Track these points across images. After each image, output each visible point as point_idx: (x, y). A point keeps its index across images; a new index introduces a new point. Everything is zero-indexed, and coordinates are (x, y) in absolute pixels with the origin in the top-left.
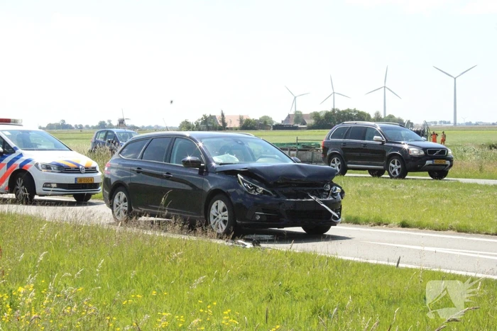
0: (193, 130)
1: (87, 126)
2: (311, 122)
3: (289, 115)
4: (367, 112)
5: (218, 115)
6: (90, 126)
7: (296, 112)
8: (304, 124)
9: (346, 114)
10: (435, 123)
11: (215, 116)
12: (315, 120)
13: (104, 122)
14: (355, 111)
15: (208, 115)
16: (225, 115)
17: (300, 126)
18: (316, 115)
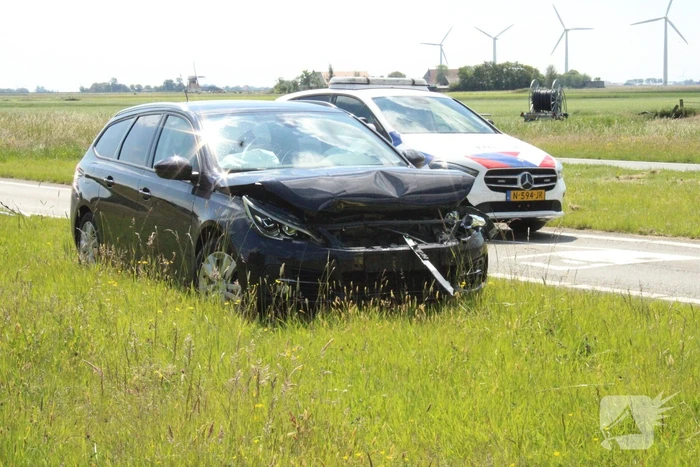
0: (289, 92)
1: (148, 87)
2: (454, 80)
3: (429, 72)
4: (534, 67)
5: (325, 71)
6: (152, 87)
7: (441, 66)
8: (445, 84)
9: (505, 70)
10: (641, 81)
11: (320, 73)
12: (461, 77)
13: (171, 81)
14: (517, 65)
15: (310, 71)
16: (334, 71)
17: (439, 87)
18: (462, 72)
